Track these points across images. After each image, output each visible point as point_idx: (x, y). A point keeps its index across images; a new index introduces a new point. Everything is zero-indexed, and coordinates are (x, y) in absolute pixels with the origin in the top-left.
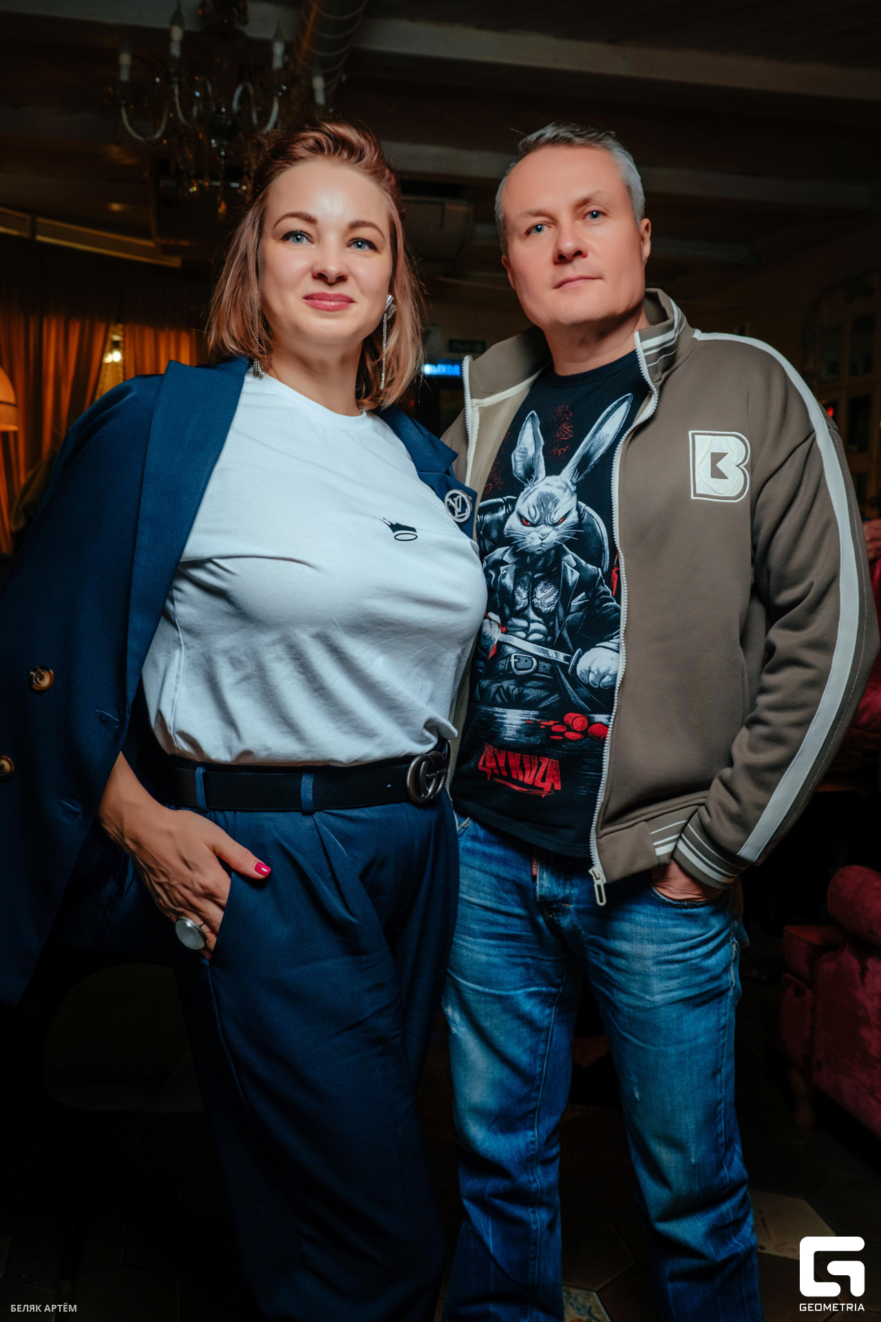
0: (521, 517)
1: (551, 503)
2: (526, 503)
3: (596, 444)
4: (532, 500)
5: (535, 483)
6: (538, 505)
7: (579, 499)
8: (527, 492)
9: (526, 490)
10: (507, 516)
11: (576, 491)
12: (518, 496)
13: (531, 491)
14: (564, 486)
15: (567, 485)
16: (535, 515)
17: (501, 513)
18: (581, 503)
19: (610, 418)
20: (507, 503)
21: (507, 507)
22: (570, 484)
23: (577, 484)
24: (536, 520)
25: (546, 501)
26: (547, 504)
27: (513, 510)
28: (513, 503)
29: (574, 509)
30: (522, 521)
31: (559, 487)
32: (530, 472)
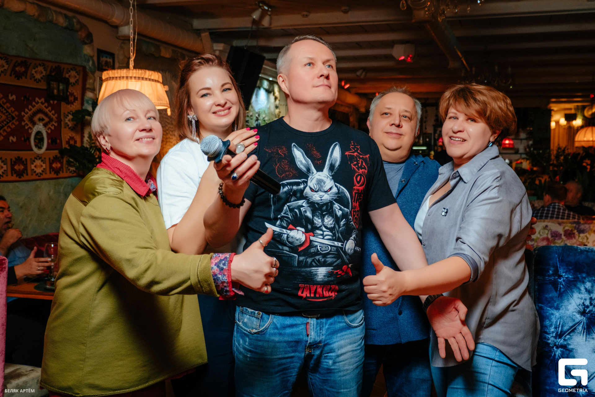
0: (311, 188)
1: (322, 183)
2: (312, 183)
3: (333, 160)
4: (314, 181)
5: (313, 175)
6: (317, 184)
7: (335, 182)
8: (311, 178)
9: (310, 177)
10: (305, 188)
11: (332, 179)
12: (307, 179)
13: (313, 177)
14: (326, 176)
15: (328, 176)
16: (316, 187)
17: (302, 186)
18: (336, 183)
19: (334, 151)
20: (304, 182)
21: (304, 184)
22: (329, 176)
23: (332, 176)
24: (317, 190)
25: (320, 182)
26: (321, 183)
27: (307, 185)
28: (306, 182)
29: (334, 186)
30: (311, 190)
31: (324, 177)
32: (309, 170)
